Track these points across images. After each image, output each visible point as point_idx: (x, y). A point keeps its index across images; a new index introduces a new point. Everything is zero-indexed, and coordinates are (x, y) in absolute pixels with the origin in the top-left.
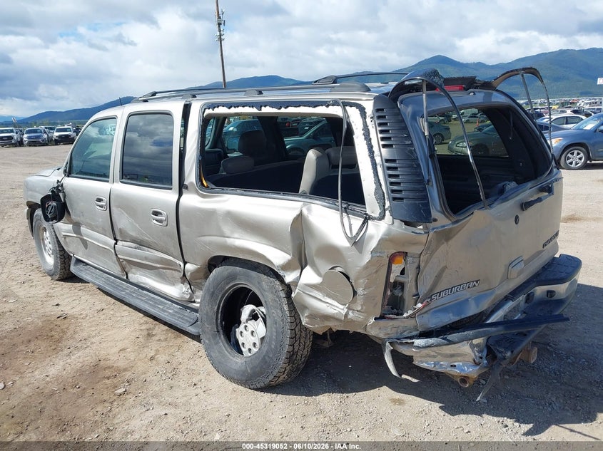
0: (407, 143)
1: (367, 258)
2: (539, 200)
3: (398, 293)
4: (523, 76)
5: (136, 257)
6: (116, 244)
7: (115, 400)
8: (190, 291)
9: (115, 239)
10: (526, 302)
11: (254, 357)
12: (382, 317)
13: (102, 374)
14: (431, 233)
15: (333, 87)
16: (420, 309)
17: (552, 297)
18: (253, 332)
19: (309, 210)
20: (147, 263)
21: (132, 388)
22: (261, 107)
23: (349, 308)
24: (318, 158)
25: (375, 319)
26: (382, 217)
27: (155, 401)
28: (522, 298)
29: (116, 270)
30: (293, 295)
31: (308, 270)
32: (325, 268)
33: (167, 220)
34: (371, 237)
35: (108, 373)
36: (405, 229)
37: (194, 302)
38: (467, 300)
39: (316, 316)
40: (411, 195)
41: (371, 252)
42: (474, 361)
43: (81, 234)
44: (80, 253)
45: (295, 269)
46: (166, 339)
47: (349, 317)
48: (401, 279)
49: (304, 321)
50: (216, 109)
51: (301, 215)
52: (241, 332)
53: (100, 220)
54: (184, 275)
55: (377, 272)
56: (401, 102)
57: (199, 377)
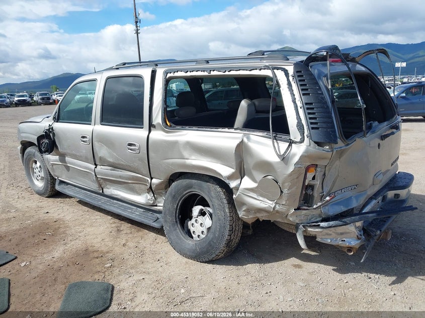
0: (319, 92)
1: (291, 168)
2: (393, 133)
3: (309, 192)
4: (377, 54)
5: (112, 176)
6: (96, 168)
7: (106, 271)
8: (153, 198)
9: (96, 165)
10: (382, 201)
11: (202, 241)
12: (298, 209)
13: (91, 255)
14: (335, 151)
15: (263, 58)
16: (328, 201)
17: (398, 198)
18: (201, 224)
19: (248, 139)
20: (120, 180)
21: (116, 263)
22: (210, 71)
23: (276, 203)
24: (249, 106)
25: (295, 210)
26: (302, 141)
27: (133, 271)
28: (380, 198)
29: (94, 186)
30: (234, 196)
31: (246, 179)
32: (259, 176)
33: (139, 149)
34: (294, 155)
35: (96, 255)
36: (318, 149)
37: (156, 206)
38: (351, 197)
39: (251, 209)
40: (324, 125)
41: (295, 165)
42: (357, 236)
43: (66, 163)
44: (64, 177)
45: (237, 179)
46: (131, 233)
47: (276, 209)
48: (313, 183)
49: (241, 214)
50: (176, 73)
51: (242, 142)
52: (193, 224)
53: (84, 151)
54: (151, 187)
55: (297, 178)
56: (311, 67)
57: (160, 256)
